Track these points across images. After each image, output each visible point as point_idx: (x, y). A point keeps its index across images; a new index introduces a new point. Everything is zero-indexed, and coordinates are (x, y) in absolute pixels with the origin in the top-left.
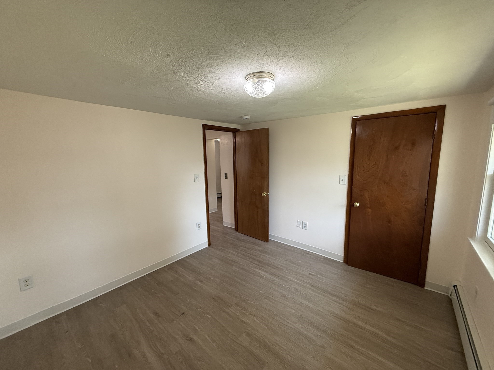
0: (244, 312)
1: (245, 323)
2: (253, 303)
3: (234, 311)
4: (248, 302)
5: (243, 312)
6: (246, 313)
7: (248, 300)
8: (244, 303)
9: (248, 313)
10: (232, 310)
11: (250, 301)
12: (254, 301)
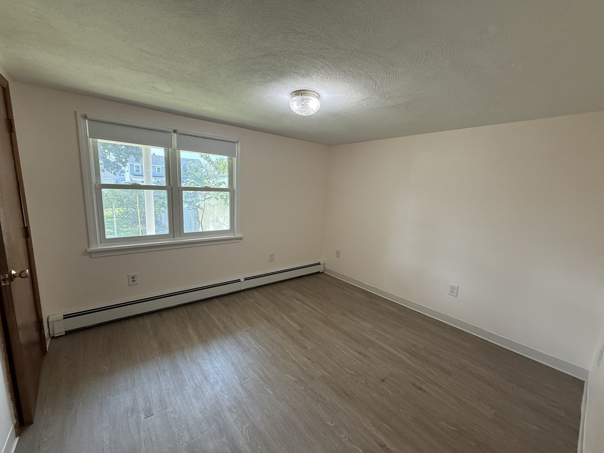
0: (304, 368)
1: (306, 357)
2: (290, 377)
3: (317, 370)
4: (296, 380)
5: (306, 368)
6: (303, 366)
7: (295, 382)
8: (303, 378)
9: (301, 365)
10: (319, 372)
11: (293, 380)
12: (288, 379)
